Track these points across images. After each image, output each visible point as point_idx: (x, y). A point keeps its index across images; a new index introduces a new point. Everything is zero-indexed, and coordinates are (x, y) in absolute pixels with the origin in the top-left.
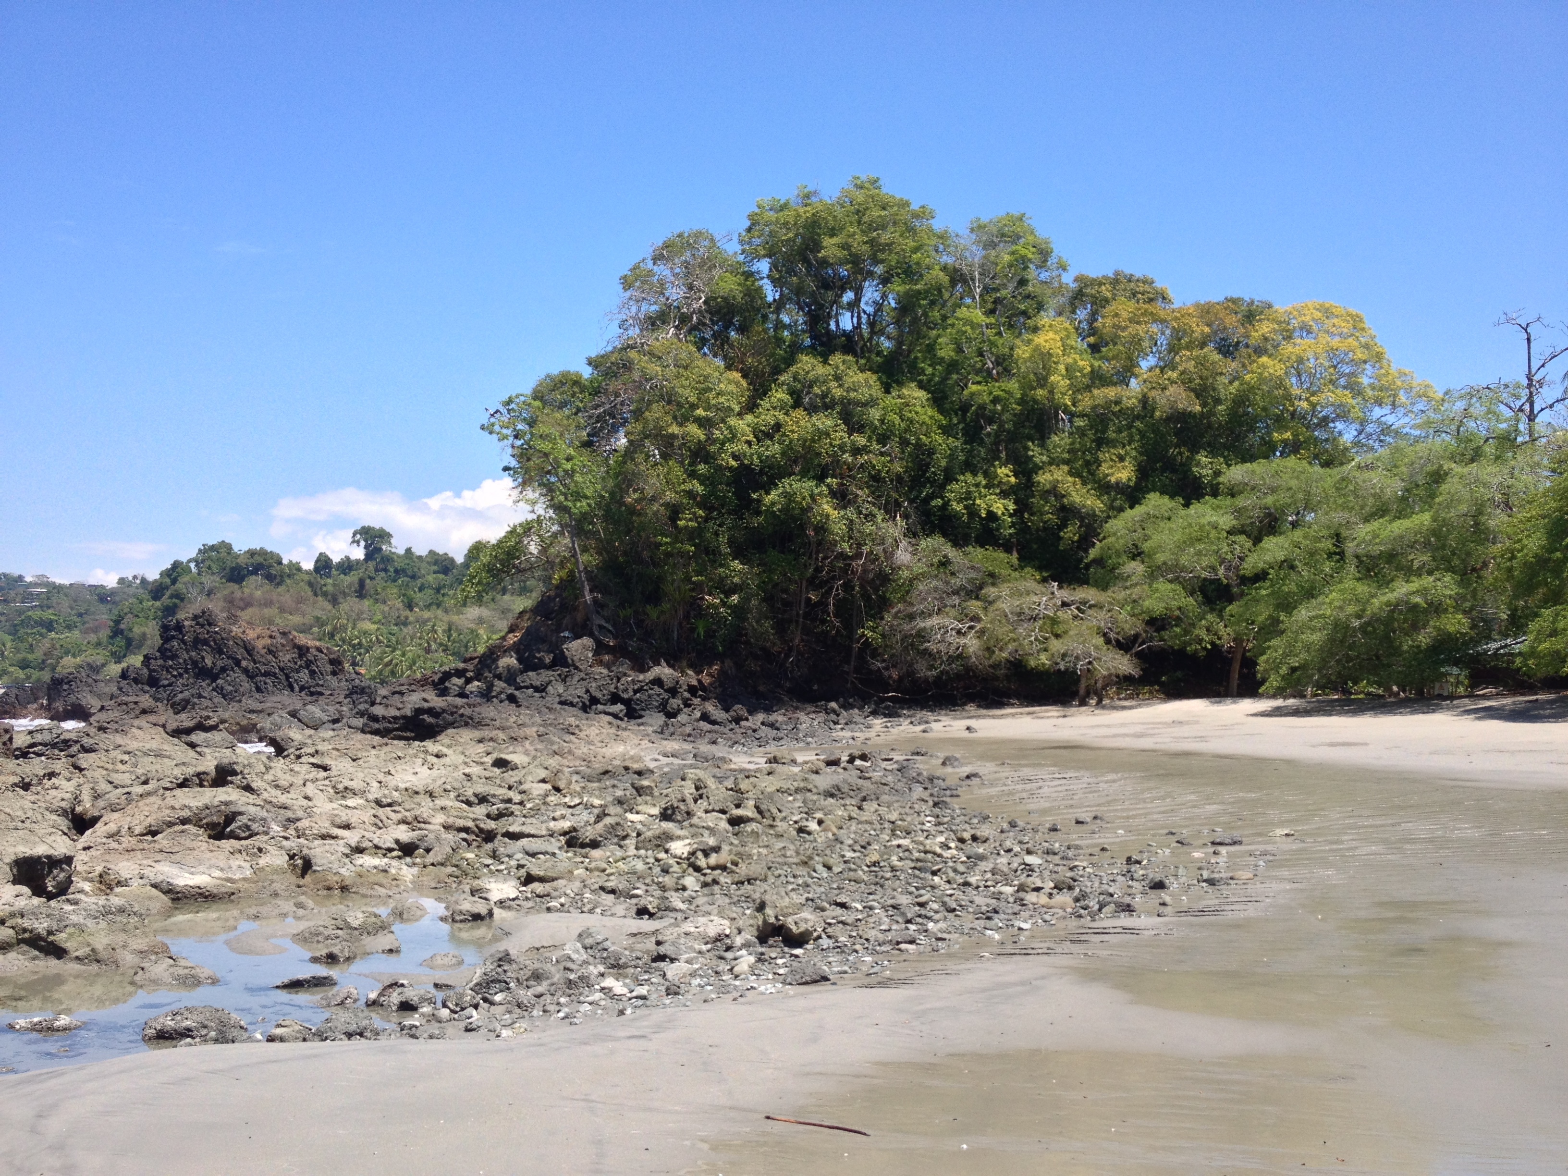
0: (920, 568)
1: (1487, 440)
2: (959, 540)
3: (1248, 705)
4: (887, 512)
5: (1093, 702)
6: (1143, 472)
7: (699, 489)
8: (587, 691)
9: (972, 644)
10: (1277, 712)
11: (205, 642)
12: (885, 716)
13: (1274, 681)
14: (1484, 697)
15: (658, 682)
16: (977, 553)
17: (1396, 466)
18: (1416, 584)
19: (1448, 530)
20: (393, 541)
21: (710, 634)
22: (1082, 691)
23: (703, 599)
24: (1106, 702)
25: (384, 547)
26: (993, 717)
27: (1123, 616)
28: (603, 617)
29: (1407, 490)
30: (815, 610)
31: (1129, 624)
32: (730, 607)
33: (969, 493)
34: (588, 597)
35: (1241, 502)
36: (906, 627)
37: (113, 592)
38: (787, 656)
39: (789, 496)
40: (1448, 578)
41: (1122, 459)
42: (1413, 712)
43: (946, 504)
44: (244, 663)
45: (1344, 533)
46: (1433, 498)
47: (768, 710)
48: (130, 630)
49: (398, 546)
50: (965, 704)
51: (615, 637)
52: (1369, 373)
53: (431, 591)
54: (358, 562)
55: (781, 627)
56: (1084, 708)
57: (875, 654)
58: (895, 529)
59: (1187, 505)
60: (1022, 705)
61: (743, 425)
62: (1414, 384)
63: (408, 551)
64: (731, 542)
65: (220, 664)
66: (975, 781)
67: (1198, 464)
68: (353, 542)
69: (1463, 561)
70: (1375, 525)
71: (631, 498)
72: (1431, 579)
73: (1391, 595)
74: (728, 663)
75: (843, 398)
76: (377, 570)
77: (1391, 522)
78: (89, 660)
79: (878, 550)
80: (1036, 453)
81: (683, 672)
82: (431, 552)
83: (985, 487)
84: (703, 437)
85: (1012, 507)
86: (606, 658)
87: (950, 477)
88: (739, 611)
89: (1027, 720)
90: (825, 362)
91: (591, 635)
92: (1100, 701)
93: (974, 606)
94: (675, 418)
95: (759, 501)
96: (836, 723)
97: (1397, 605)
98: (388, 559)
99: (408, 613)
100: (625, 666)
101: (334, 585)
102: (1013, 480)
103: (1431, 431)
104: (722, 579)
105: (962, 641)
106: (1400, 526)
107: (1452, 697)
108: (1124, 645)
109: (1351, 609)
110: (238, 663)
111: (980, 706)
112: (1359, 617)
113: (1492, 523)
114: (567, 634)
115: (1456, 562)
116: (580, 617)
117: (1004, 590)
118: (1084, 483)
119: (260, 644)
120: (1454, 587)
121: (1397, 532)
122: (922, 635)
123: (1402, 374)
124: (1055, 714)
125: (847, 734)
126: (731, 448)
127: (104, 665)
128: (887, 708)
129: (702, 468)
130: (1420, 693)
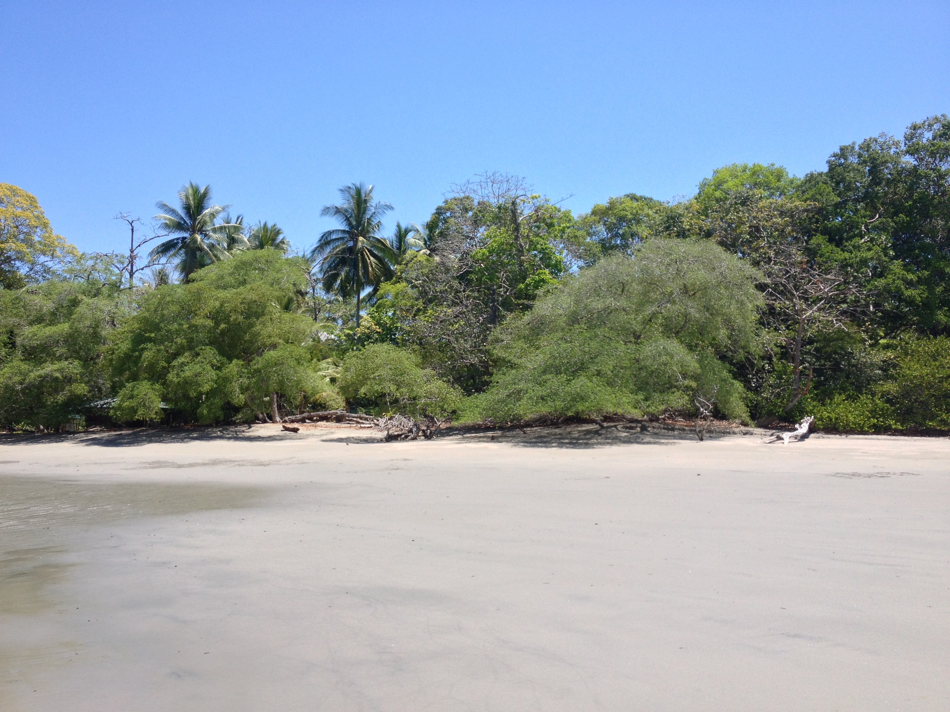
1: (104, 285)
14: (94, 432)
17: (50, 294)
18: (57, 366)
19: (78, 335)
29: (56, 309)
40: (76, 362)
42: (50, 442)
45: (16, 331)
46: (71, 315)
52: (39, 234)
62: (66, 245)
69: (86, 353)
70: (35, 328)
72: (66, 363)
73: (42, 371)
77: (44, 327)
97: (46, 377)
103: (73, 276)
106: (49, 330)
107: (74, 433)
109: (16, 379)
112: (21, 384)
113: (103, 333)
115: (82, 353)
120: (79, 368)
121: (48, 333)
123: (58, 238)
130: (57, 430)
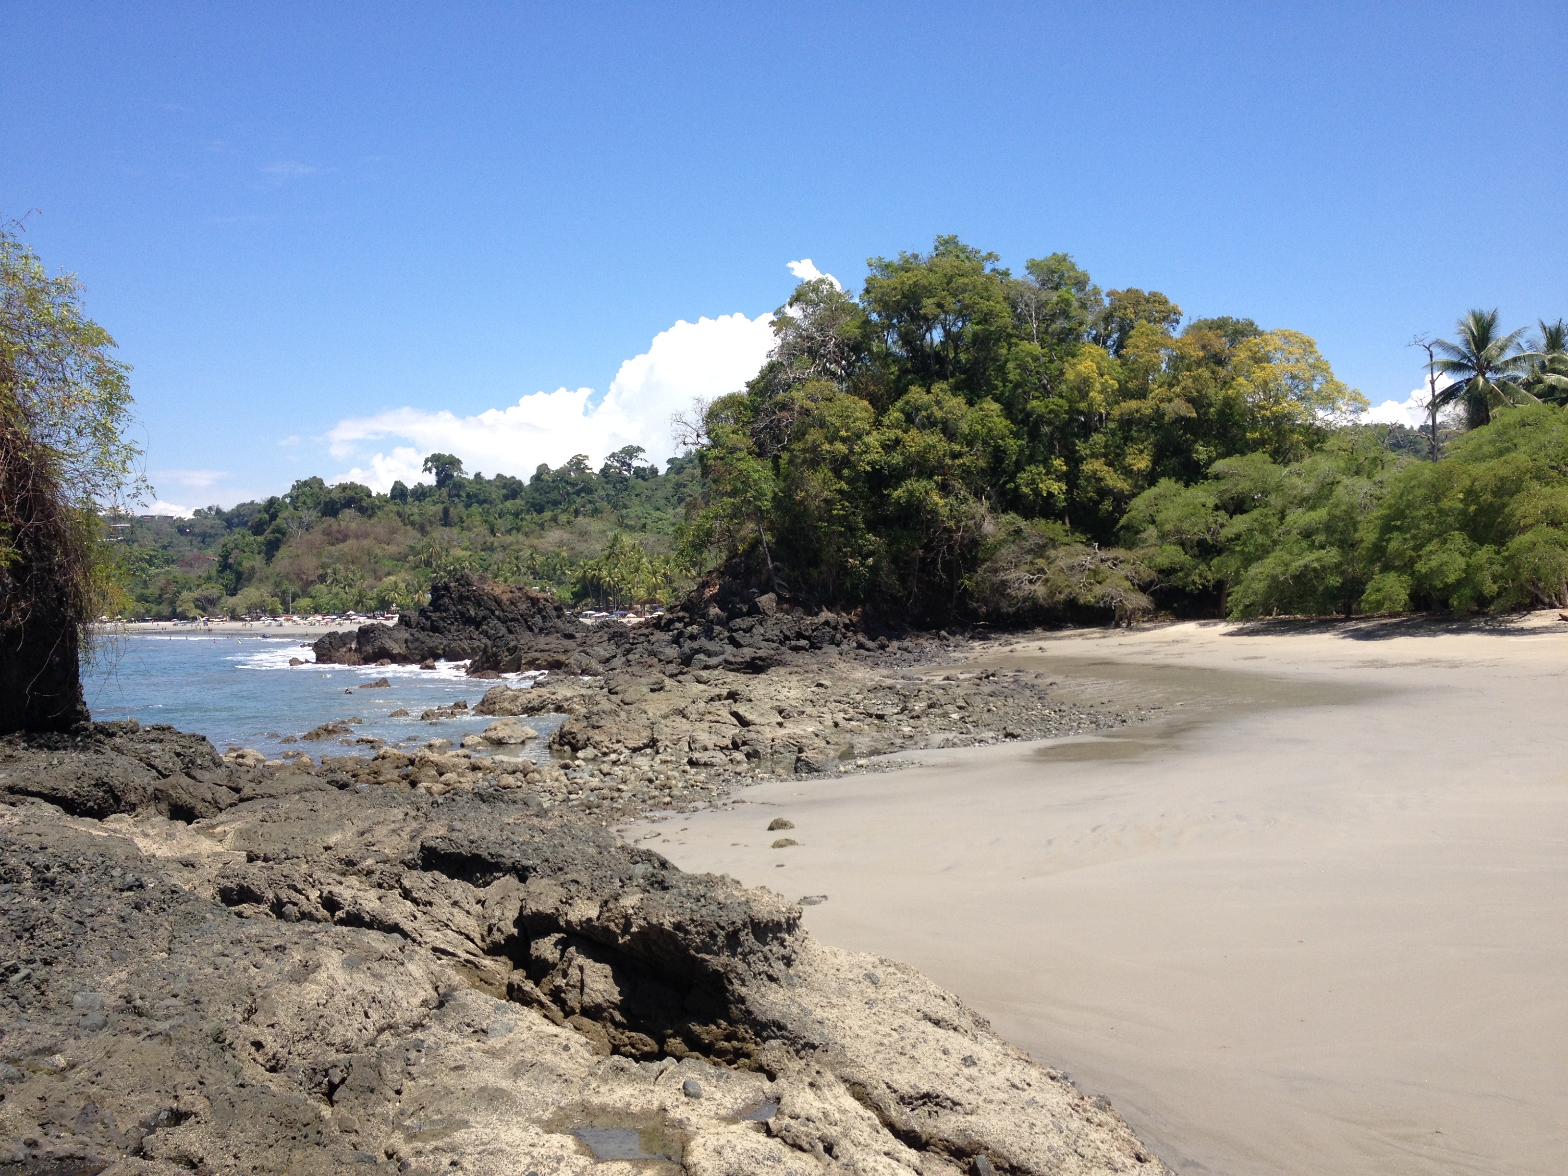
0: (1002, 535)
2: (1028, 513)
3: (1223, 627)
4: (976, 495)
5: (1124, 625)
6: (1156, 461)
7: (845, 487)
8: (781, 632)
9: (1040, 590)
10: (1240, 633)
11: (468, 598)
12: (981, 639)
13: (1236, 614)
15: (827, 623)
16: (1041, 524)
18: (1316, 555)
19: (1336, 520)
20: (462, 466)
21: (855, 587)
22: (1117, 618)
23: (847, 561)
24: (1134, 624)
25: (455, 474)
26: (1055, 639)
27: (1142, 568)
28: (780, 577)
29: (1317, 491)
30: (926, 566)
31: (1147, 574)
32: (867, 567)
33: (1033, 480)
34: (771, 566)
35: (1223, 486)
36: (994, 579)
37: (191, 524)
38: (908, 599)
39: (911, 493)
40: (1334, 551)
41: (1141, 452)
43: (1017, 487)
44: (497, 613)
46: (1330, 499)
47: (899, 638)
48: (240, 564)
49: (469, 471)
50: (1033, 628)
51: (790, 592)
53: (511, 517)
54: (430, 488)
55: (902, 579)
56: (1118, 630)
57: (971, 596)
58: (981, 508)
59: (1187, 485)
60: (1076, 628)
61: (873, 439)
63: (478, 475)
64: (866, 521)
65: (481, 614)
66: (1055, 687)
67: (1197, 452)
68: (425, 470)
69: (1344, 540)
70: (1300, 512)
71: (800, 495)
72: (1325, 551)
73: (1302, 561)
74: (868, 607)
75: (942, 418)
76: (450, 496)
77: (1307, 511)
78: (205, 593)
79: (971, 523)
80: (1081, 447)
81: (838, 614)
82: (499, 476)
83: (1046, 474)
84: (847, 451)
85: (1064, 487)
86: (785, 606)
87: (1019, 467)
88: (874, 570)
89: (1079, 640)
90: (929, 392)
91: (773, 591)
92: (1129, 624)
93: (1041, 562)
94: (826, 438)
95: (889, 495)
96: (948, 646)
97: (1305, 568)
98: (460, 485)
99: (492, 539)
100: (799, 613)
101: (421, 514)
102: (1064, 468)
104: (861, 547)
105: (1033, 588)
106: (1312, 515)
108: (1144, 588)
109: (1279, 570)
110: (493, 612)
111: (1044, 629)
113: (1358, 519)
114: (754, 590)
115: (1340, 541)
116: (763, 578)
117: (1061, 551)
118: (1115, 471)
119: (505, 597)
120: (1337, 557)
121: (1310, 518)
122: (1004, 583)
124: (1098, 635)
125: (957, 655)
126: (867, 457)
127: (219, 598)
128: (980, 633)
129: (846, 472)
